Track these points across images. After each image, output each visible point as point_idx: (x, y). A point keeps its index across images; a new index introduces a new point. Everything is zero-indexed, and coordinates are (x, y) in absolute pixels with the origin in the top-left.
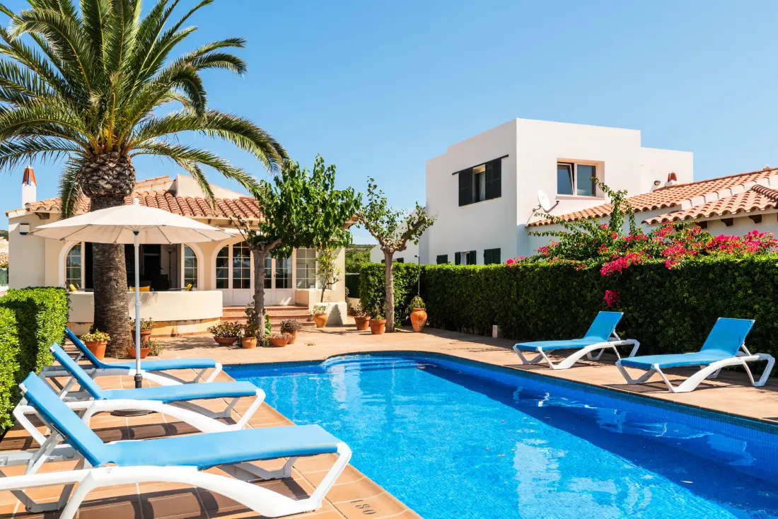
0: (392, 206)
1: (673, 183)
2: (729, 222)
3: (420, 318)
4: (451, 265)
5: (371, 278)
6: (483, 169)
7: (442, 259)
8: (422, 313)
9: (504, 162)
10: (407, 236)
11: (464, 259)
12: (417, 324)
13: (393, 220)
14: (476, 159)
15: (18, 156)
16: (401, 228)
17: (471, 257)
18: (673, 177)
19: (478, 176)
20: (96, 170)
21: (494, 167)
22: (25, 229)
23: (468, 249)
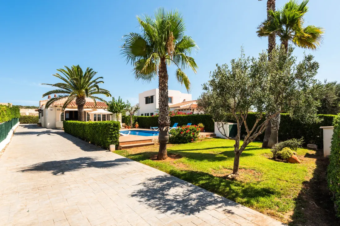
0: (132, 105)
1: (185, 101)
2: (185, 110)
3: (137, 126)
4: (144, 116)
5: (127, 119)
6: (150, 97)
7: (142, 115)
8: (138, 125)
9: (154, 96)
10: (135, 111)
11: (147, 115)
12: (137, 127)
13: (132, 108)
14: (149, 95)
15: (63, 98)
16: (134, 109)
17: (148, 114)
18: (185, 100)
19: (149, 98)
20: (80, 101)
21: (152, 97)
22: (52, 109)
23: (147, 113)
